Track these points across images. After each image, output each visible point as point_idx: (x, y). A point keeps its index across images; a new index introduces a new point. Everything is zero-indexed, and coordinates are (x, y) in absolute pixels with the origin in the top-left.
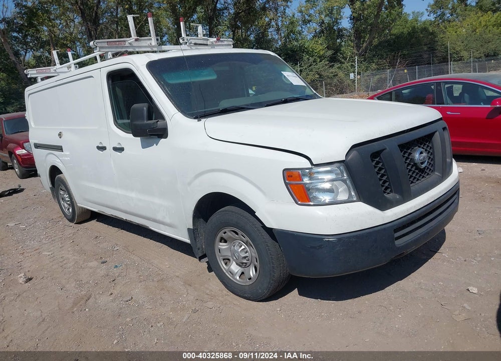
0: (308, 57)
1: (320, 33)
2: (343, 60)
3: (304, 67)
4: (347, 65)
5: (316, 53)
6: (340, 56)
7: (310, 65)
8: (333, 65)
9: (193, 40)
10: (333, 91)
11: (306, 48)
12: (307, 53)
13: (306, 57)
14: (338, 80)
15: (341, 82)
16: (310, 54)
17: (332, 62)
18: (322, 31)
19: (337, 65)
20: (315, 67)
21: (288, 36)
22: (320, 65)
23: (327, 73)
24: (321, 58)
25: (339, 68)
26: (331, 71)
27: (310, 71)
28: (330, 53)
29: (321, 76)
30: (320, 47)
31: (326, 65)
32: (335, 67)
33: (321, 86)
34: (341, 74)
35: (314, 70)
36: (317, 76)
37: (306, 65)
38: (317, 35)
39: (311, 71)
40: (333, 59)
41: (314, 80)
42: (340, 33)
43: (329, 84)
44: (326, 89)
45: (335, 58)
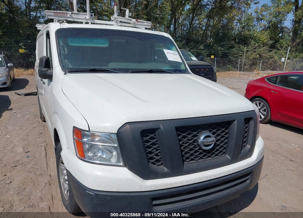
0: (254, 42)
1: (267, 28)
2: (280, 48)
3: (251, 49)
4: (282, 52)
5: (261, 41)
6: (278, 46)
7: (255, 48)
8: (271, 51)
9: (121, 19)
10: (267, 67)
11: (255, 37)
12: (255, 40)
13: (253, 42)
14: (273, 61)
15: (275, 62)
16: (257, 41)
17: (271, 48)
18: (269, 27)
19: (274, 51)
20: (258, 50)
21: (243, 27)
22: (262, 49)
23: (266, 55)
24: (264, 45)
25: (276, 53)
26: (269, 54)
27: (253, 52)
28: (271, 42)
29: (261, 56)
30: (265, 37)
31: (266, 50)
32: (273, 52)
33: (260, 63)
34: (276, 57)
35: (257, 52)
36: (258, 56)
37: (252, 48)
38: (265, 29)
39: (255, 52)
40: (273, 47)
41: (255, 58)
42: (282, 30)
43: (266, 62)
44: (263, 65)
45: (274, 46)
